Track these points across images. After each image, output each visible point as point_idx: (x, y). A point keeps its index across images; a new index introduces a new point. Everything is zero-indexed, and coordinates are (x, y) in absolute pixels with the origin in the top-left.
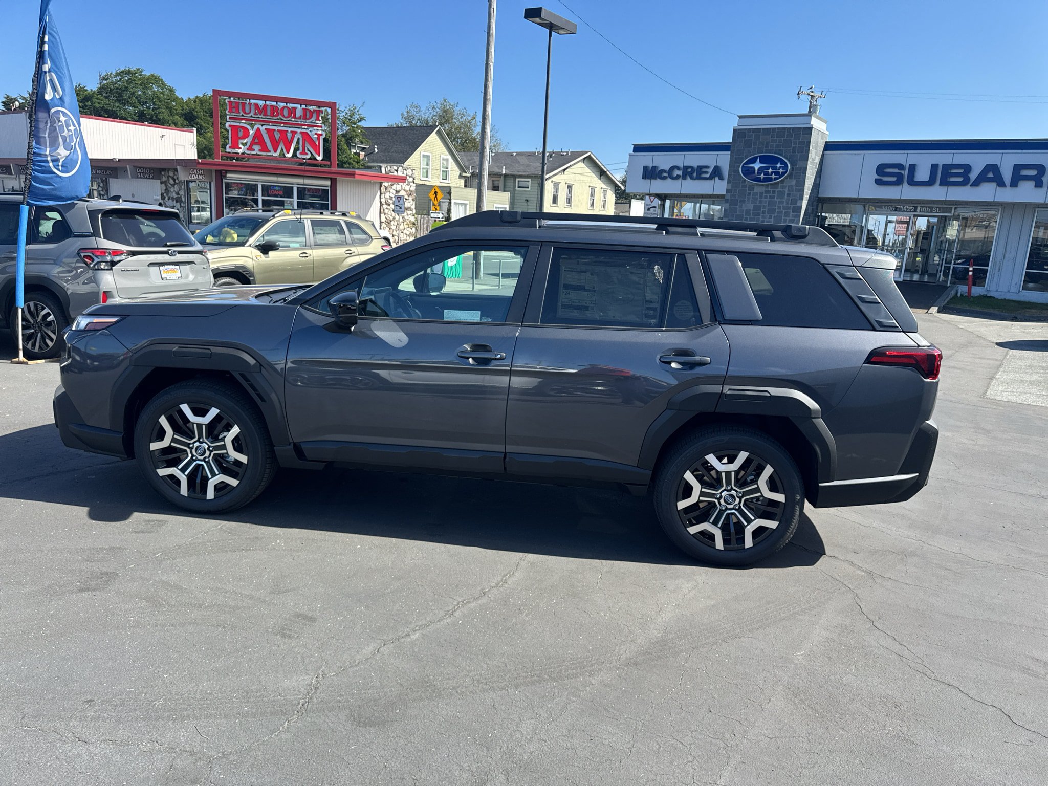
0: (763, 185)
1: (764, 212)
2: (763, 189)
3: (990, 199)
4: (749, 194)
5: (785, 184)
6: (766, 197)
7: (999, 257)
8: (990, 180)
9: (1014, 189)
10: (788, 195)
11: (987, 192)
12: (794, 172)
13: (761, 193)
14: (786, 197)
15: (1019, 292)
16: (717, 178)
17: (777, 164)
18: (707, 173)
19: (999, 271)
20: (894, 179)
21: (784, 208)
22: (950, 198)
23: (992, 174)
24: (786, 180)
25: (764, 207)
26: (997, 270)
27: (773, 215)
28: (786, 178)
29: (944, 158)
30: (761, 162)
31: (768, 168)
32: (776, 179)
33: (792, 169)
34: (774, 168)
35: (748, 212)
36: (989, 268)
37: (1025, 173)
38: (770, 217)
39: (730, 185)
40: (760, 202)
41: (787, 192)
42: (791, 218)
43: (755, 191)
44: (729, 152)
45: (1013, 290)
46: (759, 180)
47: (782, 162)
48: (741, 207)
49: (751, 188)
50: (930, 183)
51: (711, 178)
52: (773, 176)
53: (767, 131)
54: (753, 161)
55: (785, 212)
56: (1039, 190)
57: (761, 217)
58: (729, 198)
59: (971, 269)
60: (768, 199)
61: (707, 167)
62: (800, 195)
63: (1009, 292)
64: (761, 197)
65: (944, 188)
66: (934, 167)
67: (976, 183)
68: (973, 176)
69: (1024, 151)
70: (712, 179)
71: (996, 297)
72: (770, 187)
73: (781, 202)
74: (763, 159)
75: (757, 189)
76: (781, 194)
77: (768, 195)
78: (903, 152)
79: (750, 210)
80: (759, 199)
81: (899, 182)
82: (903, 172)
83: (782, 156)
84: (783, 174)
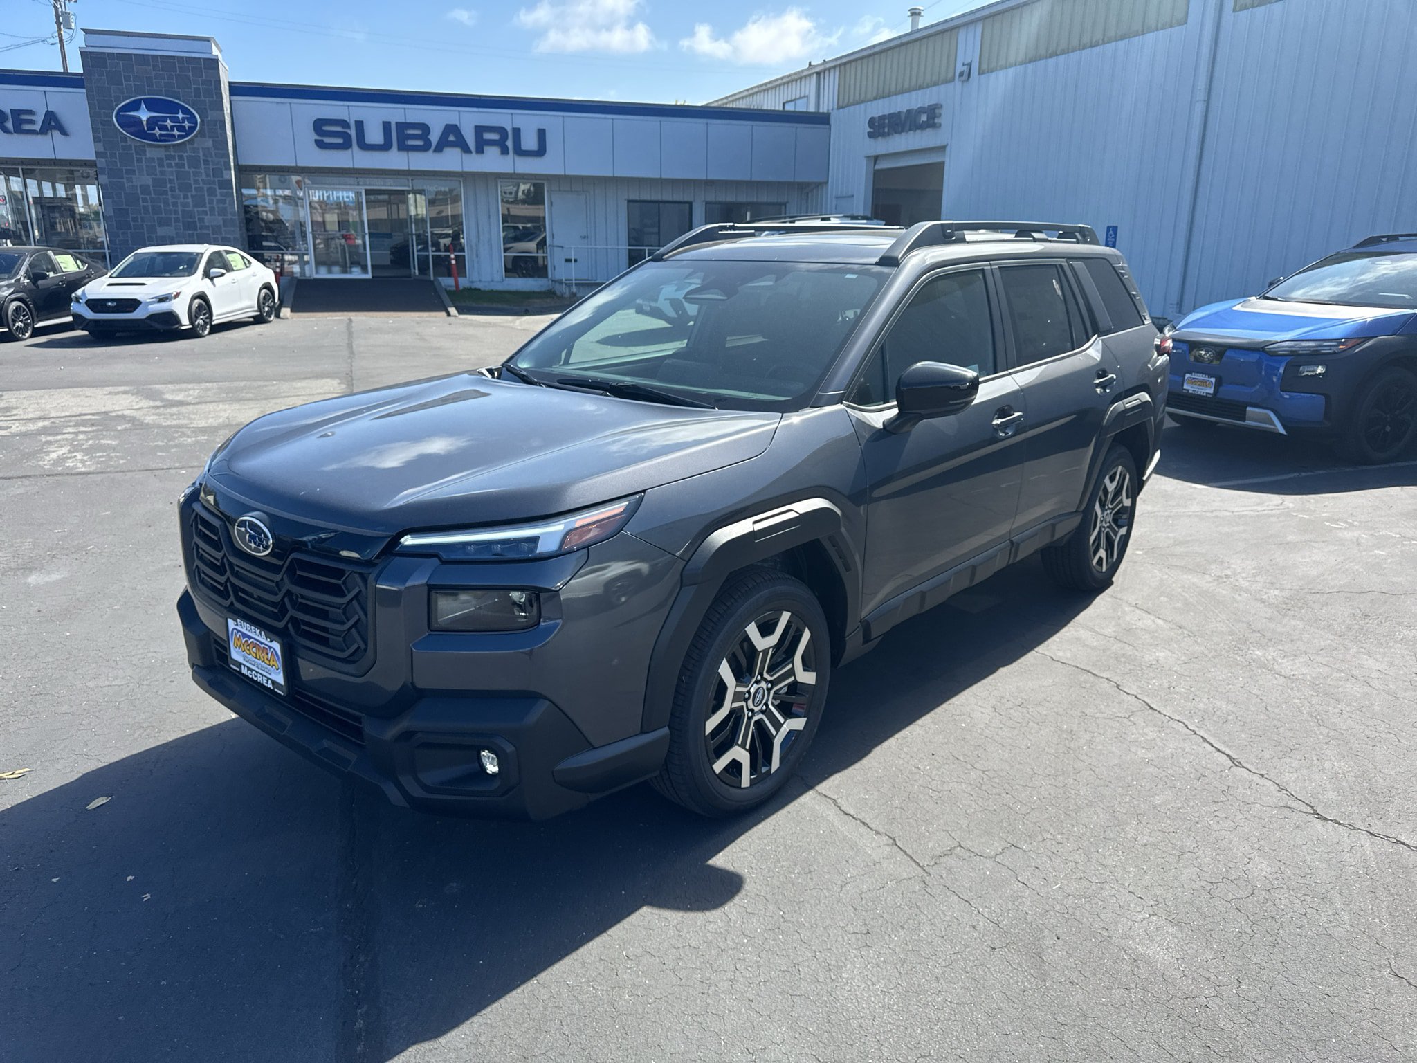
0: (159, 146)
1: (172, 189)
2: (161, 153)
3: (457, 168)
4: (139, 160)
5: (196, 145)
6: (170, 166)
7: (474, 241)
8: (452, 145)
9: (480, 156)
10: (206, 162)
11: (451, 160)
12: (206, 127)
13: (160, 160)
14: (203, 166)
15: (503, 280)
16: (56, 134)
17: (178, 113)
18: (32, 122)
19: (477, 256)
20: (340, 141)
21: (204, 182)
22: (414, 167)
23: (452, 138)
24: (196, 139)
25: (171, 181)
26: (475, 256)
27: (189, 194)
28: (196, 136)
29: (397, 113)
30: (149, 109)
31: (164, 119)
32: (181, 137)
33: (202, 121)
34: (175, 120)
35: (145, 189)
36: (466, 254)
37: (488, 136)
38: (186, 197)
39: (100, 145)
40: (162, 173)
41: (202, 158)
42: (219, 197)
43: (148, 155)
44: (84, 90)
45: (497, 278)
46: (153, 138)
47: (185, 111)
48: (130, 180)
49: (141, 151)
50: (386, 147)
51: (45, 130)
52: (176, 132)
53: (143, 59)
54: (135, 106)
55: (208, 189)
56: (505, 157)
57: (169, 197)
58: (104, 165)
59: (452, 256)
60: (174, 169)
61: (30, 112)
62: (225, 162)
63: (492, 281)
64: (161, 165)
65: (404, 155)
66: (386, 126)
67: (439, 149)
68: (434, 137)
69: (481, 110)
70: (46, 134)
71: (482, 289)
72: (172, 149)
73: (196, 174)
74: (151, 104)
75: (150, 153)
76: (194, 162)
77: (173, 162)
78: (341, 103)
79: (149, 186)
80: (158, 169)
81: (346, 145)
82: (348, 131)
83: (180, 100)
84: (192, 129)
